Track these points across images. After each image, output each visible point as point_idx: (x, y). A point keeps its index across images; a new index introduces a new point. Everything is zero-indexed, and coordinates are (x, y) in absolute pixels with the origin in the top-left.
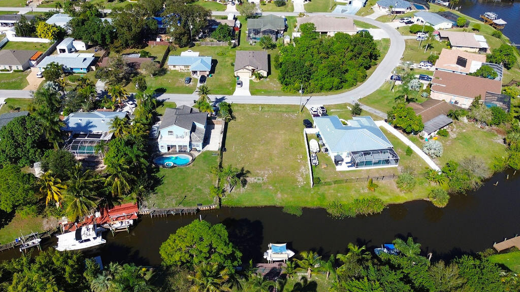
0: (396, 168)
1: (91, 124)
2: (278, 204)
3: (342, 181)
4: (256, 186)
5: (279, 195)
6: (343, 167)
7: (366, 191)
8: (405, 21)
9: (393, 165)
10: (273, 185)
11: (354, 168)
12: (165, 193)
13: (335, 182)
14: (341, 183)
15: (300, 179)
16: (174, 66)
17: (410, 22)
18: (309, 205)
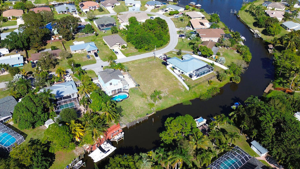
0: (213, 73)
1: (60, 92)
2: (179, 102)
3: (197, 84)
4: (166, 97)
5: (178, 98)
6: (194, 78)
7: (209, 85)
8: (164, 10)
9: (211, 72)
10: (172, 94)
11: (198, 77)
12: (127, 114)
13: (196, 85)
14: (198, 85)
15: (181, 88)
16: (75, 51)
17: (166, 11)
18: (192, 99)
